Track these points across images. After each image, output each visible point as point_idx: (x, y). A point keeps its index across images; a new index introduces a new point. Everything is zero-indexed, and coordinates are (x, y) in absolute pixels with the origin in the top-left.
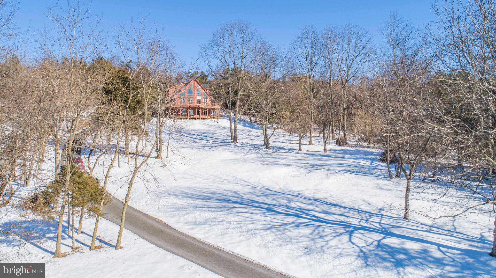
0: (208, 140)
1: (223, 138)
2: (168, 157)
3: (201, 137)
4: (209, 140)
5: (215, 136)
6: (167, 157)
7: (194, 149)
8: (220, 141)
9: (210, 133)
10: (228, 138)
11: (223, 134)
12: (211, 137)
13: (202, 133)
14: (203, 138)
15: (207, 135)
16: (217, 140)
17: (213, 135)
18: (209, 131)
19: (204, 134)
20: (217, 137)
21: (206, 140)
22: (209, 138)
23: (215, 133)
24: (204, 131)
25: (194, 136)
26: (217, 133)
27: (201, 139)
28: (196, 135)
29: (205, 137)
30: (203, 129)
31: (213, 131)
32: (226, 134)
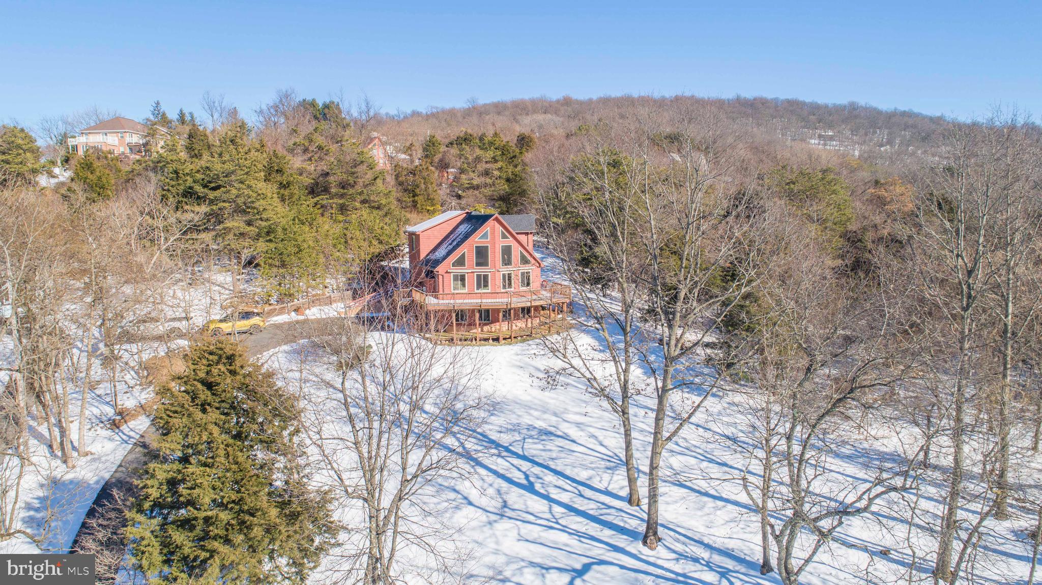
0: (548, 498)
3: (525, 466)
4: (555, 494)
8: (593, 505)
9: (551, 433)
10: (615, 478)
11: (592, 443)
12: (558, 469)
13: (525, 431)
14: (532, 479)
15: (541, 447)
16: (581, 495)
17: (563, 455)
18: (545, 412)
19: (531, 437)
20: (576, 470)
21: (542, 491)
22: (550, 478)
23: (565, 437)
24: (530, 414)
25: (499, 456)
26: (573, 432)
27: (524, 482)
28: (507, 449)
29: (537, 470)
30: (525, 398)
31: (555, 414)
32: (602, 445)
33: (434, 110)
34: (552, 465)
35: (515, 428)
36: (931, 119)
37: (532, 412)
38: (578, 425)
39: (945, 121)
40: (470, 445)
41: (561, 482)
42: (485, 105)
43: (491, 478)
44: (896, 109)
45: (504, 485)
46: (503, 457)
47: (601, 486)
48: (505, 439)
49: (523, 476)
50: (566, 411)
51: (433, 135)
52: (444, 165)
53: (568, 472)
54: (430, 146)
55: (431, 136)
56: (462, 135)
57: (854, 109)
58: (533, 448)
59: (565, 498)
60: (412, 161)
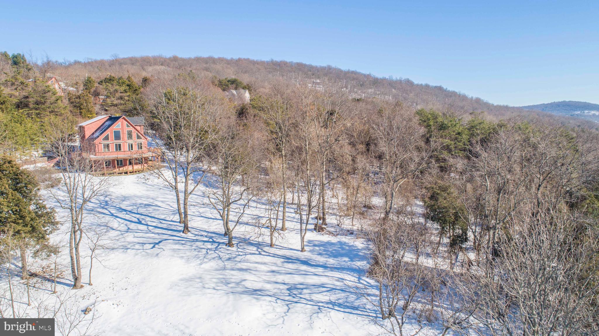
0: (147, 225)
1: (168, 219)
2: (92, 283)
3: (138, 216)
4: (149, 223)
5: (158, 212)
6: (90, 284)
7: (129, 251)
8: (165, 225)
9: (150, 205)
10: (175, 216)
11: (168, 207)
12: (152, 216)
13: (139, 205)
14: (140, 220)
15: (145, 210)
16: (161, 223)
17: (154, 211)
18: (148, 198)
19: (141, 207)
20: (160, 216)
21: (145, 223)
22: (148, 219)
23: (156, 206)
24: (141, 200)
25: (127, 214)
26: (159, 204)
27: (138, 221)
28: (130, 212)
29: (143, 217)
30: (139, 194)
31: (153, 199)
32: (171, 207)
33: (90, 61)
34: (150, 215)
35: (134, 205)
36: (365, 75)
37: (142, 199)
38: (162, 202)
39: (371, 76)
40: (113, 211)
41: (153, 220)
42: (124, 59)
43: (123, 221)
44: (349, 70)
45: (128, 223)
46: (128, 214)
47: (170, 220)
48: (129, 208)
49: (137, 219)
50: (158, 197)
51: (89, 76)
52: (96, 93)
53: (156, 216)
54: (88, 83)
55: (88, 77)
56: (108, 77)
57: (330, 69)
58: (141, 210)
59: (154, 224)
60: (78, 91)
